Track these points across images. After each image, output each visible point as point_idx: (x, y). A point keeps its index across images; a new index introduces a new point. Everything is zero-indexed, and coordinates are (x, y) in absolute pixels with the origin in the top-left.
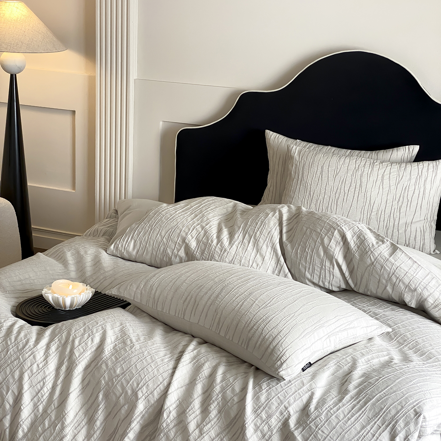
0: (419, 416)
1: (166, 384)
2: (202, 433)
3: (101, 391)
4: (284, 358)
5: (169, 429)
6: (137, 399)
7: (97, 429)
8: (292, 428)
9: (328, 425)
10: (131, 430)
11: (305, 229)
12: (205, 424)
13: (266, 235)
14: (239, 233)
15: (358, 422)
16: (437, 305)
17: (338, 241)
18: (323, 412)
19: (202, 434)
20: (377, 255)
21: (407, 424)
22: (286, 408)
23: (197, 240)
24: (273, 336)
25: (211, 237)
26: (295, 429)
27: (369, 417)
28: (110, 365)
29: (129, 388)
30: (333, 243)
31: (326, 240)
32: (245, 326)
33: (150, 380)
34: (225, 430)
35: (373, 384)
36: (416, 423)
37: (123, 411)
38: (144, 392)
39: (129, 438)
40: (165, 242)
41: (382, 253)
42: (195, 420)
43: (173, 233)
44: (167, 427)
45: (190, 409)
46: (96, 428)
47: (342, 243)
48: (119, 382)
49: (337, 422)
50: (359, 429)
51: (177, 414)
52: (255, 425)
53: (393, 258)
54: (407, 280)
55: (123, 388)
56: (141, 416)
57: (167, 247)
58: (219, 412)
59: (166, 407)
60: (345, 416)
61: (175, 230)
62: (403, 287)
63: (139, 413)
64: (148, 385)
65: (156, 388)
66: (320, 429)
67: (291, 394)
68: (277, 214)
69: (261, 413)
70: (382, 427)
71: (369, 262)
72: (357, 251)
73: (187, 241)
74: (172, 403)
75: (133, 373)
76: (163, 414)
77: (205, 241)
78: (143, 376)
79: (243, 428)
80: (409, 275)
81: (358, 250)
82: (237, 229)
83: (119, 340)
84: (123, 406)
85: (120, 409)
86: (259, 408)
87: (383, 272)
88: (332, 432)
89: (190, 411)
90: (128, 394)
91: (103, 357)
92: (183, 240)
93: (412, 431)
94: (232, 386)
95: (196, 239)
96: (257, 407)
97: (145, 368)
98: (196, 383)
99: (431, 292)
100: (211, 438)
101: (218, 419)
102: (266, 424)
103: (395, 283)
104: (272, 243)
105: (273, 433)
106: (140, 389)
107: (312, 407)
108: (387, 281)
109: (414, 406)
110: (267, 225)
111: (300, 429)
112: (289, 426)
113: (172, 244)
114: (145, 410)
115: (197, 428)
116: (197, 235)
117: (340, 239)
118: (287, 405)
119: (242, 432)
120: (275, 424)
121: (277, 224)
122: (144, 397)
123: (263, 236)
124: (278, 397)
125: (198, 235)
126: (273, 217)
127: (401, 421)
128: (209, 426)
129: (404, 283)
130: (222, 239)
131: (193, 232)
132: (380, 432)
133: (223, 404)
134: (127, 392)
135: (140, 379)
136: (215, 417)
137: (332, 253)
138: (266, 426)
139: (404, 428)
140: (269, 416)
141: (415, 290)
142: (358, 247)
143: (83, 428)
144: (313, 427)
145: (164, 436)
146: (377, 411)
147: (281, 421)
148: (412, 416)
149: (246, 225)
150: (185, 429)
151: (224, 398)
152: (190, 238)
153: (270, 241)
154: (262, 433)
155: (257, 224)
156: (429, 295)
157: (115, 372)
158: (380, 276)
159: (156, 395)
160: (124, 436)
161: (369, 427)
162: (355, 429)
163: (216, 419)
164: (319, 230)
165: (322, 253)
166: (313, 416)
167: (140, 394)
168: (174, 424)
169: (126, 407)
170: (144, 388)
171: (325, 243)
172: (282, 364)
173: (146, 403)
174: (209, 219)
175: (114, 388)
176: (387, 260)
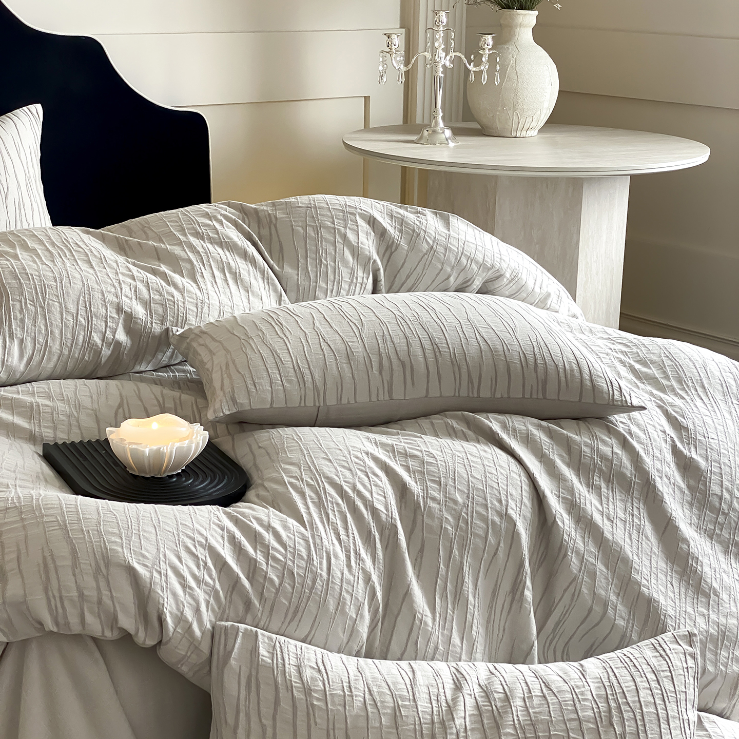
2: (611, 520)
5: (573, 539)
6: (513, 522)
10: (526, 574)
11: (299, 229)
17: (367, 232)
19: (613, 522)
20: (433, 234)
23: (140, 303)
28: (438, 496)
29: (492, 514)
30: (362, 237)
31: (351, 236)
33: (507, 486)
37: (501, 554)
38: (514, 507)
40: (84, 323)
42: (594, 508)
43: (90, 302)
44: (570, 539)
47: (373, 233)
48: (473, 512)
53: (453, 232)
54: (481, 256)
55: (485, 519)
57: (91, 332)
62: (476, 268)
64: (510, 494)
65: (522, 492)
68: (225, 221)
69: (653, 452)
72: (401, 238)
73: (126, 308)
75: (481, 489)
77: (157, 297)
78: (495, 486)
80: (480, 249)
81: (402, 235)
83: (395, 457)
84: (498, 545)
87: (449, 255)
89: (580, 499)
90: (497, 524)
92: (117, 309)
96: (645, 446)
97: (487, 472)
99: (509, 263)
100: (622, 520)
103: (466, 266)
106: (506, 506)
108: (453, 268)
111: (693, 449)
112: (681, 452)
113: (99, 323)
115: (603, 517)
117: (368, 226)
118: (661, 428)
122: (518, 516)
125: (136, 292)
126: (223, 226)
128: (611, 506)
129: (477, 262)
131: (123, 288)
133: (606, 466)
134: (493, 522)
135: (496, 492)
136: (608, 490)
137: (368, 253)
142: (401, 231)
144: (701, 438)
145: (572, 553)
152: (128, 301)
156: (507, 268)
157: (455, 502)
158: (443, 264)
159: (528, 502)
162: (728, 420)
163: (611, 493)
164: (329, 224)
165: (350, 258)
166: (690, 426)
167: (511, 513)
168: (574, 528)
169: (502, 545)
170: (511, 502)
171: (352, 240)
173: (523, 522)
175: (471, 527)
176: (449, 236)
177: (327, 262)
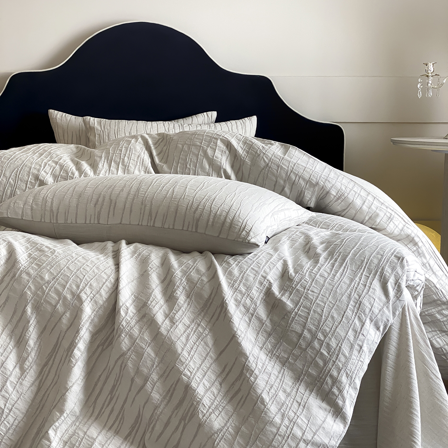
0: (403, 260)
1: (113, 281)
2: (174, 322)
3: (28, 304)
4: (248, 228)
5: (131, 327)
6: (81, 302)
7: (32, 350)
8: (277, 296)
9: (316, 284)
10: (80, 339)
11: (180, 146)
12: (175, 312)
13: (136, 160)
14: (103, 162)
15: (344, 276)
16: (339, 197)
17: (223, 151)
18: (306, 273)
19: (174, 324)
20: (270, 156)
21: (393, 269)
22: (265, 278)
23: (53, 176)
24: (225, 211)
25: (70, 170)
26: (282, 296)
27: (353, 271)
28: (33, 273)
29: (66, 292)
30: (218, 153)
31: (209, 152)
32: (187, 208)
33: (92, 279)
34: (199, 314)
35: (340, 245)
36: (403, 267)
37: (65, 321)
38: (88, 293)
39: (79, 349)
40: (12, 183)
41: (275, 153)
42: (161, 311)
43: (20, 172)
44: (127, 326)
45: (152, 301)
46: (30, 349)
47: (227, 152)
48: (52, 287)
49: (324, 280)
50: (348, 282)
51: (135, 310)
52: (236, 300)
53: (288, 156)
54: (308, 175)
55: (59, 294)
56: (90, 321)
57: (16, 189)
58: (188, 296)
59: (121, 304)
60: (329, 274)
61: (22, 168)
62: (304, 184)
63: (87, 318)
64: (91, 285)
65: (102, 286)
66: (309, 290)
67: (263, 264)
68: (140, 139)
69: (239, 287)
70: (370, 277)
71: (263, 164)
72: (247, 157)
73: (41, 177)
74: (127, 299)
75: (68, 276)
76: (119, 311)
77: (64, 174)
78: (81, 277)
79: (223, 306)
80: (309, 170)
81: (248, 155)
82: (98, 159)
83: (31, 249)
84: (64, 313)
85: (60, 319)
86: (235, 281)
87: (280, 171)
88: (322, 290)
89: (152, 302)
90: (67, 299)
91: (21, 267)
92: (35, 178)
93: (401, 275)
94: (194, 268)
95: (51, 175)
96: (232, 282)
97: (82, 268)
98: (149, 274)
99: (333, 183)
100: (186, 325)
101: (188, 304)
102: (247, 297)
103: (295, 180)
104: (145, 167)
105: (258, 306)
106: (82, 290)
107: (291, 271)
108: (285, 181)
109: (393, 253)
110: (133, 150)
111: (287, 294)
112: (273, 294)
113: (22, 184)
114: (93, 314)
115: (166, 318)
116: (51, 170)
117: (225, 148)
118: (264, 275)
119: (224, 310)
120: (257, 295)
121: (144, 149)
122: (89, 298)
123: (133, 161)
124: (252, 268)
125: (53, 170)
126: (136, 142)
127: (387, 267)
128: (180, 312)
129: (304, 179)
130: (84, 170)
131: (46, 167)
132: (370, 282)
133: (189, 287)
134: (65, 298)
135: (79, 280)
136: (185, 302)
137: (219, 164)
138: (248, 299)
139: (392, 273)
140: (249, 288)
141: (317, 183)
142: (248, 152)
143: (11, 352)
144: (300, 289)
145: (126, 336)
146: (358, 263)
147: (263, 292)
148: (396, 261)
149: (108, 153)
150: (151, 323)
151: (189, 280)
152: (44, 174)
153: (142, 165)
154: (245, 308)
155: (121, 151)
156: (332, 187)
157: (42, 278)
158: (276, 178)
159: (104, 294)
160: (73, 348)
161: (357, 279)
162: (345, 283)
163: (186, 305)
164: (198, 144)
165: (207, 167)
166: (297, 279)
167: (83, 296)
168: (136, 320)
169: (68, 315)
170: (87, 289)
171: (209, 154)
172: (248, 234)
173: (93, 305)
174: (59, 155)
175: (46, 296)
176: (283, 159)
177: (190, 167)
